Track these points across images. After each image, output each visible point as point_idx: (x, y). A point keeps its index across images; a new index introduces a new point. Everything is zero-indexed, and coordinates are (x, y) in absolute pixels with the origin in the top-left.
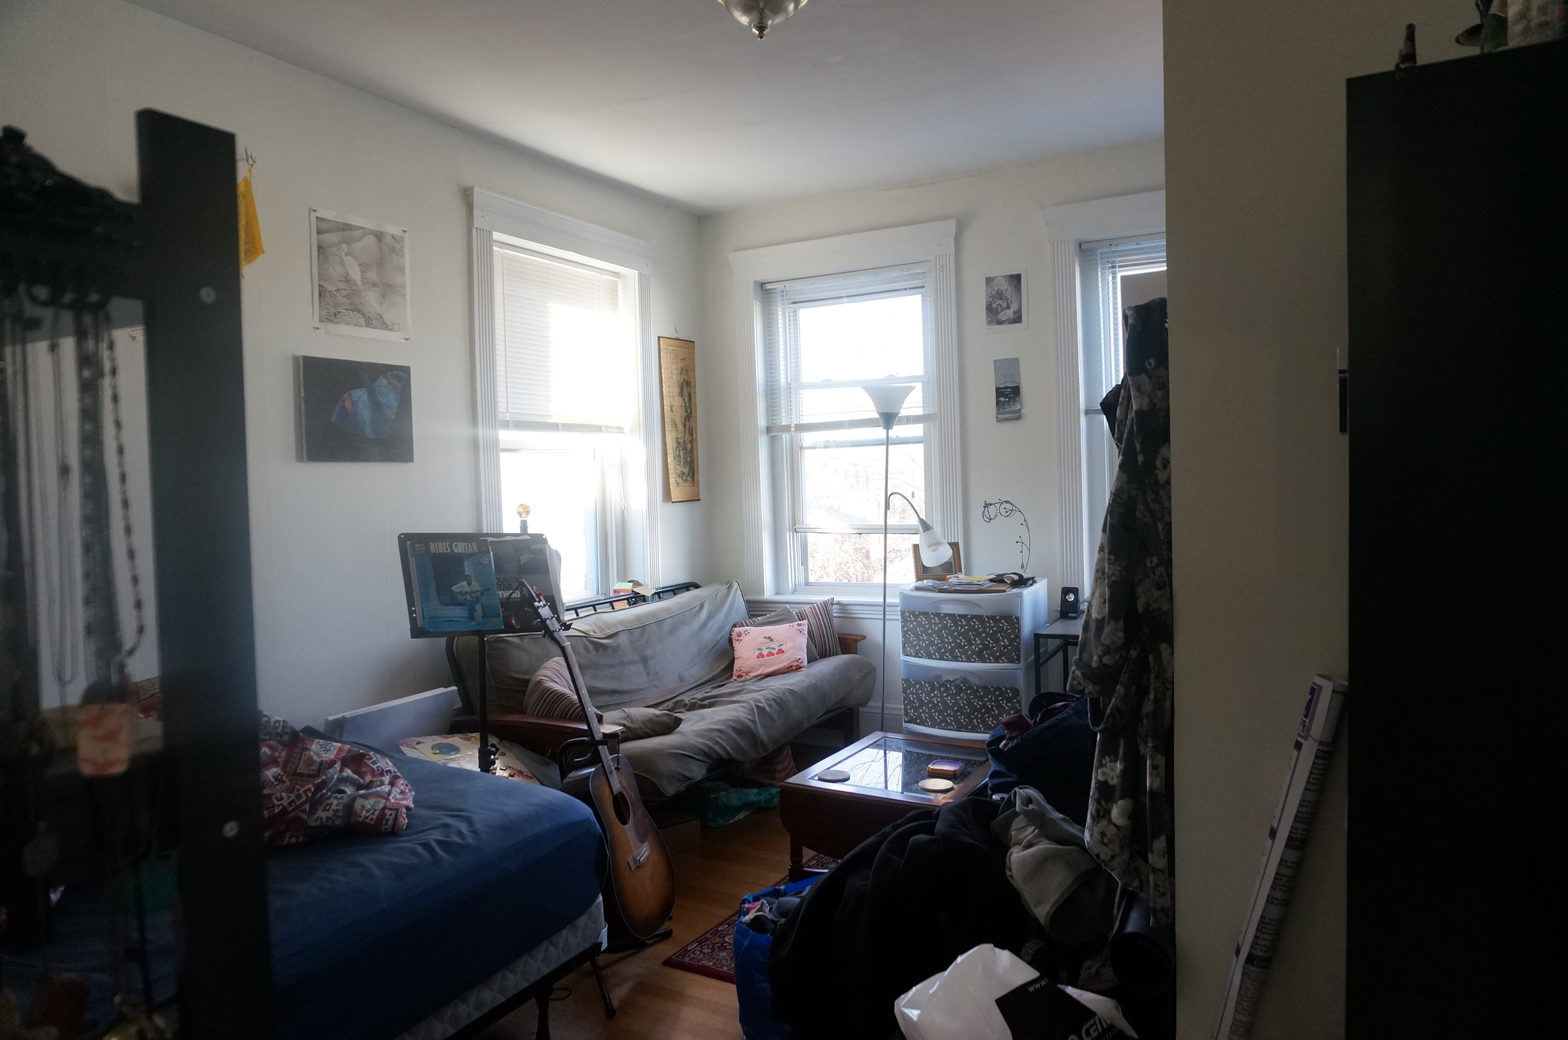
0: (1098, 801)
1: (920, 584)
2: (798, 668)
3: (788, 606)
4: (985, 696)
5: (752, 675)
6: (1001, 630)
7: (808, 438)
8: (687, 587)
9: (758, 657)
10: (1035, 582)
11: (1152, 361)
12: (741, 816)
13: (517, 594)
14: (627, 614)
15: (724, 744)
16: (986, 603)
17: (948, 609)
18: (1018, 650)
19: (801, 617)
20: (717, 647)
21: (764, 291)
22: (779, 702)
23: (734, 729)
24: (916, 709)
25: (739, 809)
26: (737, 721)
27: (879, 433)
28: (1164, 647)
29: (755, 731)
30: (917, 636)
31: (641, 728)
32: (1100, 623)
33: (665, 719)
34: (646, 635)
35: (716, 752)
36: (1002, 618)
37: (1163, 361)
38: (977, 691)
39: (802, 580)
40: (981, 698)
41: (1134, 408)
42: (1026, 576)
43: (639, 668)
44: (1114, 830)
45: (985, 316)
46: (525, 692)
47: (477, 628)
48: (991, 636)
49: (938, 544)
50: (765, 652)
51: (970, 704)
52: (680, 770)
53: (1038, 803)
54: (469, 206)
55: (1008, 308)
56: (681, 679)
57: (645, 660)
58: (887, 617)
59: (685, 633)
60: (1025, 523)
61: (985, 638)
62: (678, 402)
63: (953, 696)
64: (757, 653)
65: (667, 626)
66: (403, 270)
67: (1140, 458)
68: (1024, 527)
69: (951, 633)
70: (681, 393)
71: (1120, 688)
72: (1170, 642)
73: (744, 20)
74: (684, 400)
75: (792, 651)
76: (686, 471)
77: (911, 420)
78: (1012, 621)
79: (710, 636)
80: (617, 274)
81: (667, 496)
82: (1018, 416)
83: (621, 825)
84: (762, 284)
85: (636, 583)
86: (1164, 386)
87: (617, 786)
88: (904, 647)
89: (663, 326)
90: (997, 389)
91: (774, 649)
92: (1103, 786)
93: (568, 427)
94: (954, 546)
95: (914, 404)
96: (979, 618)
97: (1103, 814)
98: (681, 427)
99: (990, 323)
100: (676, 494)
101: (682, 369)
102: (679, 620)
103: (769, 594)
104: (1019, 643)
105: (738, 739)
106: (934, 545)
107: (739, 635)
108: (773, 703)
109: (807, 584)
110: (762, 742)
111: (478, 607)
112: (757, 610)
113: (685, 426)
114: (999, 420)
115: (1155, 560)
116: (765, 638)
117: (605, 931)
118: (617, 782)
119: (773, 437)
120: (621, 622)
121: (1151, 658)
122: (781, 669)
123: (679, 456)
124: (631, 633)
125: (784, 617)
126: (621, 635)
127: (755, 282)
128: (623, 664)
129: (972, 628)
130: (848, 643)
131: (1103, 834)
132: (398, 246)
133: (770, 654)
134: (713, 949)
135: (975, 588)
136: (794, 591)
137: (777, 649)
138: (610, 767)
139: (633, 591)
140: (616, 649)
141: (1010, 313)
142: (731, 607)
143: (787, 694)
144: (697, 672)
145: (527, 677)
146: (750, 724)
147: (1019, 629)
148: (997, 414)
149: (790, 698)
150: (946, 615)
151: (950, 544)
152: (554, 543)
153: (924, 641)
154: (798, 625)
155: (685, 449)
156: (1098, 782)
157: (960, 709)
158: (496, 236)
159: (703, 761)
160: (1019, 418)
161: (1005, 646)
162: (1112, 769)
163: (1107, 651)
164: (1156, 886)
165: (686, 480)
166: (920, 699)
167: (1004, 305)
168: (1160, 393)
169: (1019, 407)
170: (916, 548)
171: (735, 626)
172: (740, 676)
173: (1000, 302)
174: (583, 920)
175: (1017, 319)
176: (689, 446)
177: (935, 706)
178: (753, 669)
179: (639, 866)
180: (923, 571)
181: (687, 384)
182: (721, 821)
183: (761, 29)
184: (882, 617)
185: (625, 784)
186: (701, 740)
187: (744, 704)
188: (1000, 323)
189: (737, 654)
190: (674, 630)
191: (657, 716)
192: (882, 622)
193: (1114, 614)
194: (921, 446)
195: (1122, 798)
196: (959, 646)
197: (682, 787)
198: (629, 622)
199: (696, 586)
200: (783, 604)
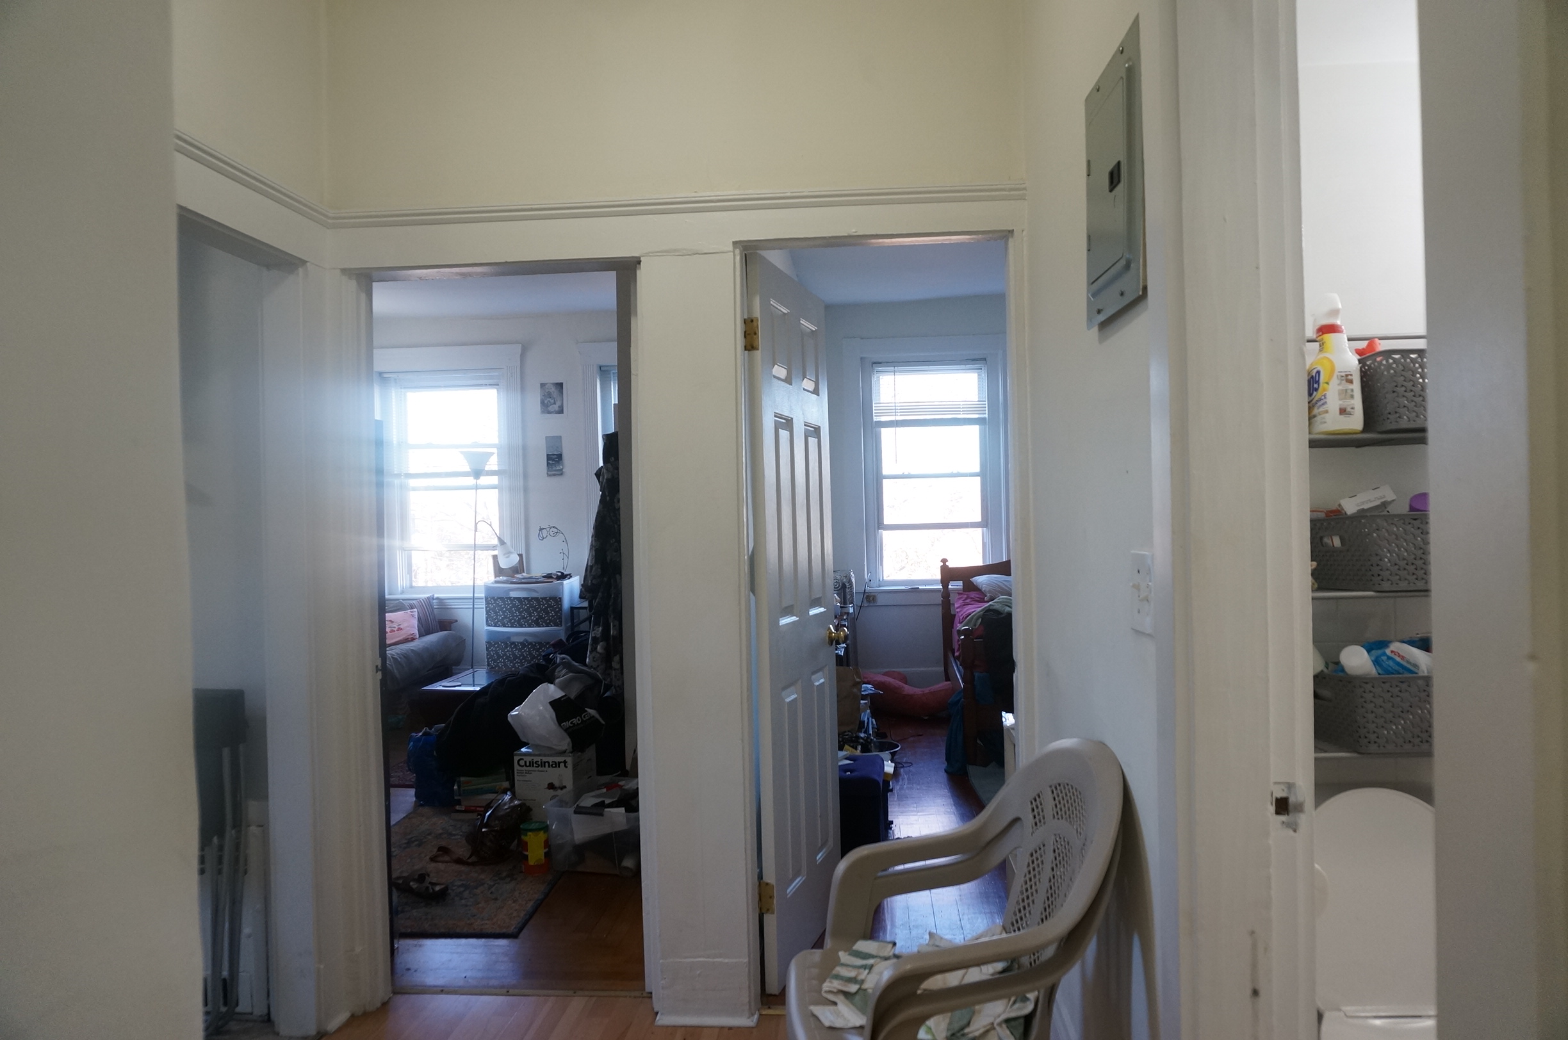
0: (592, 645)
1: (498, 579)
2: (413, 639)
3: (403, 601)
4: (540, 648)
6: (550, 606)
7: (412, 483)
10: (571, 577)
11: (613, 458)
16: (541, 590)
17: (513, 594)
18: (560, 618)
19: (412, 607)
21: (382, 379)
22: (405, 657)
24: (495, 661)
27: (471, 481)
28: (618, 577)
30: (496, 613)
32: (592, 567)
36: (551, 598)
37: (617, 459)
38: (535, 645)
39: (408, 585)
40: (538, 650)
41: (605, 477)
42: (565, 573)
44: (598, 655)
45: (540, 408)
48: (544, 610)
49: (510, 553)
51: (530, 654)
53: (567, 659)
55: (555, 403)
58: (475, 606)
60: (566, 541)
61: (540, 612)
63: (520, 650)
67: (608, 498)
68: (565, 543)
69: (518, 610)
71: (600, 594)
72: (620, 574)
75: (408, 629)
77: (492, 473)
78: (558, 600)
82: (561, 473)
84: (380, 374)
86: (617, 469)
88: (487, 621)
90: (548, 455)
91: (395, 627)
92: (594, 639)
94: (520, 556)
95: (493, 464)
96: (536, 599)
97: (594, 649)
99: (543, 412)
103: (390, 594)
104: (561, 614)
106: (508, 553)
108: (401, 656)
109: (411, 587)
114: (549, 475)
115: (614, 540)
121: (612, 580)
122: (400, 640)
125: (401, 608)
129: (532, 606)
130: (445, 624)
131: (594, 658)
133: (392, 631)
135: (534, 580)
136: (405, 592)
137: (397, 628)
141: (556, 407)
143: (409, 652)
147: (561, 605)
148: (548, 471)
149: (411, 654)
150: (515, 598)
151: (518, 555)
153: (500, 616)
154: (411, 612)
156: (592, 637)
157: (524, 658)
160: (561, 474)
161: (553, 616)
162: (598, 631)
163: (594, 578)
164: (615, 676)
166: (497, 654)
167: (552, 401)
168: (616, 471)
169: (561, 467)
170: (495, 557)
173: (550, 399)
175: (561, 411)
177: (508, 658)
180: (499, 571)
184: (472, 606)
188: (549, 413)
192: (472, 610)
193: (596, 562)
194: (497, 490)
195: (602, 641)
196: (524, 618)
200: (398, 600)
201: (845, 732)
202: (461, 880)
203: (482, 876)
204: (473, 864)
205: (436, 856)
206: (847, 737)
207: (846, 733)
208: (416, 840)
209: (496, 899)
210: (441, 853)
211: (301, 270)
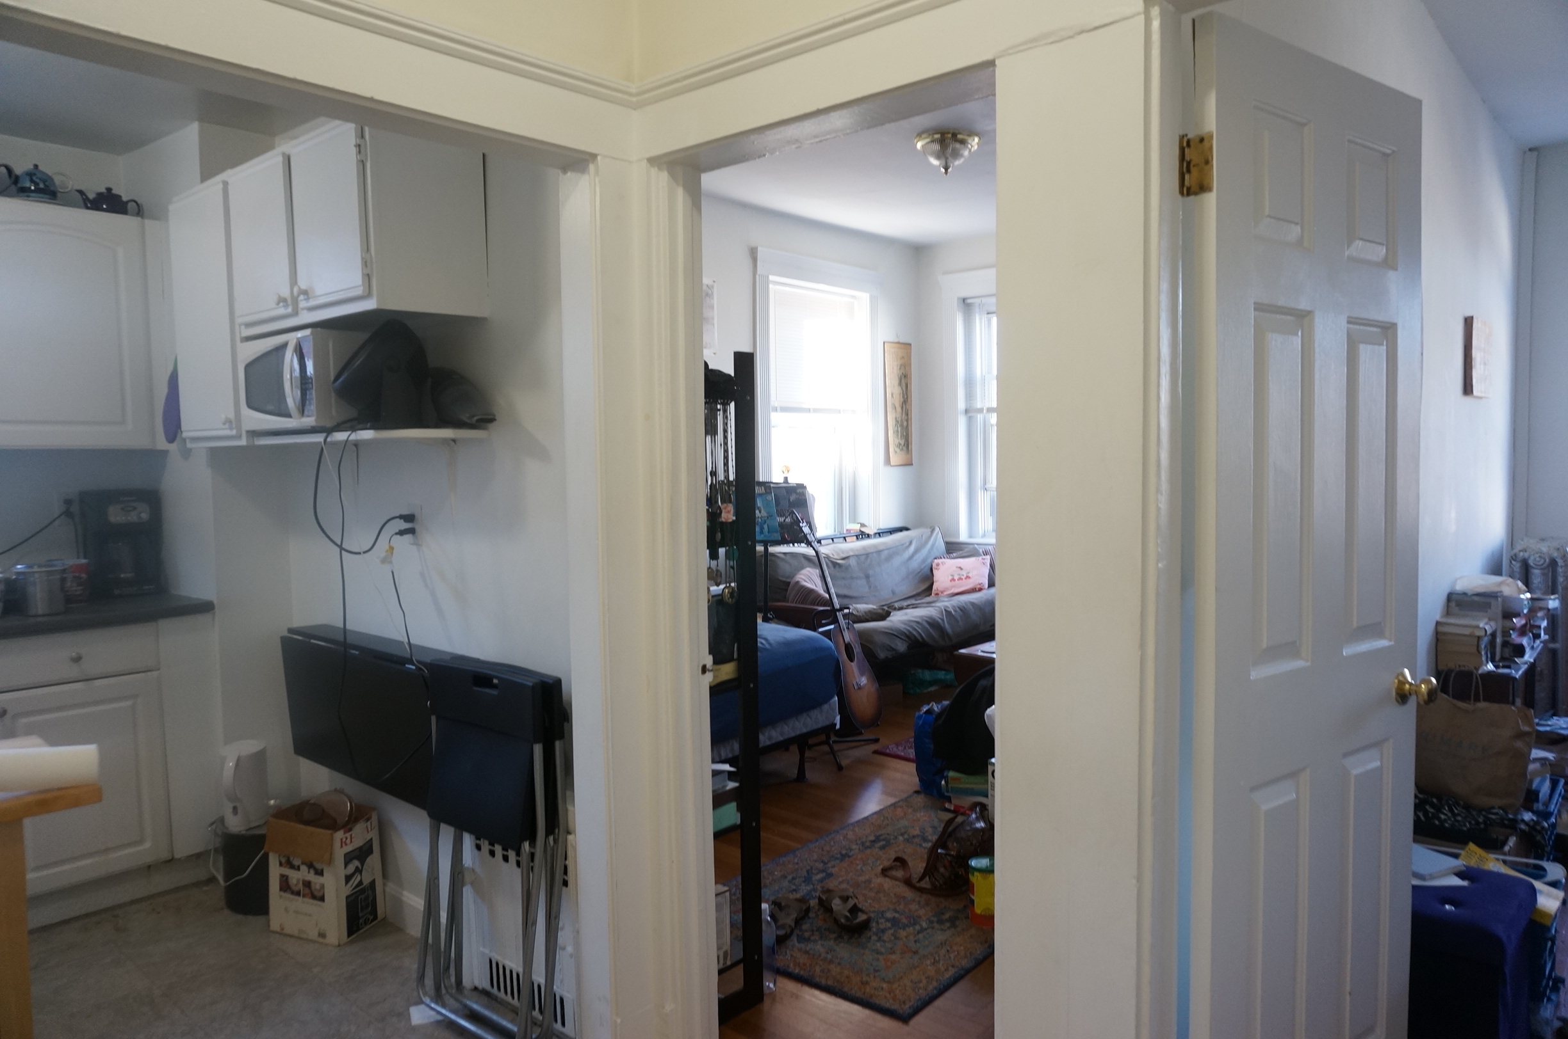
2: (980, 590)
3: (976, 546)
5: (945, 593)
8: (901, 529)
9: (951, 581)
12: (933, 689)
13: (788, 520)
14: (854, 545)
15: (920, 631)
19: (986, 553)
20: (920, 574)
21: (966, 305)
22: (963, 609)
23: (927, 621)
25: (931, 683)
26: (931, 617)
29: (942, 625)
31: (863, 616)
33: (880, 611)
34: (869, 560)
35: (913, 635)
43: (863, 582)
46: (787, 590)
47: (765, 539)
50: (956, 577)
52: (889, 643)
54: (755, 260)
56: (893, 593)
57: (867, 577)
59: (897, 561)
62: (897, 390)
64: (950, 578)
65: (884, 555)
66: (712, 307)
70: (900, 384)
73: (935, 162)
74: (902, 389)
75: (977, 577)
76: (902, 442)
79: (915, 564)
80: (854, 297)
81: (888, 461)
83: (849, 662)
84: (964, 300)
85: (863, 525)
87: (847, 639)
89: (887, 332)
91: (963, 575)
93: (816, 411)
98: (899, 409)
100: (894, 459)
101: (901, 365)
102: (892, 553)
103: (963, 537)
105: (931, 630)
107: (938, 565)
108: (958, 609)
110: (948, 634)
111: (766, 526)
112: (953, 548)
113: (902, 408)
116: (957, 567)
117: (838, 718)
118: (847, 637)
119: (970, 417)
120: (852, 550)
122: (967, 590)
123: (898, 431)
124: (859, 559)
125: (973, 553)
126: (851, 558)
127: (958, 298)
128: (852, 578)
132: (710, 292)
133: (960, 579)
134: (905, 748)
136: (984, 536)
137: (965, 576)
138: (843, 626)
139: (860, 531)
140: (847, 568)
142: (933, 545)
143: (969, 605)
144: (905, 589)
145: (788, 580)
146: (939, 620)
149: (971, 607)
152: (811, 490)
154: (983, 559)
155: (902, 426)
158: (771, 278)
159: (905, 640)
165: (902, 450)
171: (936, 558)
172: (937, 594)
174: (826, 707)
176: (905, 424)
178: (947, 589)
179: (860, 688)
181: (905, 376)
182: (918, 691)
183: (946, 169)
185: (852, 639)
186: (903, 626)
187: (937, 608)
189: (935, 579)
190: (889, 558)
191: (874, 609)
197: (889, 654)
198: (857, 550)
199: (907, 529)
200: (973, 544)
201: (1493, 808)
202: (896, 911)
203: (922, 912)
204: (921, 890)
205: (891, 868)
206: (1493, 817)
207: (1495, 811)
208: (884, 840)
209: (915, 953)
210: (898, 864)
211: (592, 167)
